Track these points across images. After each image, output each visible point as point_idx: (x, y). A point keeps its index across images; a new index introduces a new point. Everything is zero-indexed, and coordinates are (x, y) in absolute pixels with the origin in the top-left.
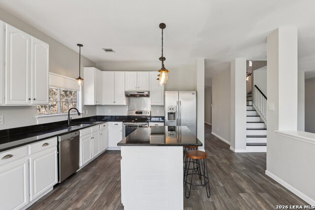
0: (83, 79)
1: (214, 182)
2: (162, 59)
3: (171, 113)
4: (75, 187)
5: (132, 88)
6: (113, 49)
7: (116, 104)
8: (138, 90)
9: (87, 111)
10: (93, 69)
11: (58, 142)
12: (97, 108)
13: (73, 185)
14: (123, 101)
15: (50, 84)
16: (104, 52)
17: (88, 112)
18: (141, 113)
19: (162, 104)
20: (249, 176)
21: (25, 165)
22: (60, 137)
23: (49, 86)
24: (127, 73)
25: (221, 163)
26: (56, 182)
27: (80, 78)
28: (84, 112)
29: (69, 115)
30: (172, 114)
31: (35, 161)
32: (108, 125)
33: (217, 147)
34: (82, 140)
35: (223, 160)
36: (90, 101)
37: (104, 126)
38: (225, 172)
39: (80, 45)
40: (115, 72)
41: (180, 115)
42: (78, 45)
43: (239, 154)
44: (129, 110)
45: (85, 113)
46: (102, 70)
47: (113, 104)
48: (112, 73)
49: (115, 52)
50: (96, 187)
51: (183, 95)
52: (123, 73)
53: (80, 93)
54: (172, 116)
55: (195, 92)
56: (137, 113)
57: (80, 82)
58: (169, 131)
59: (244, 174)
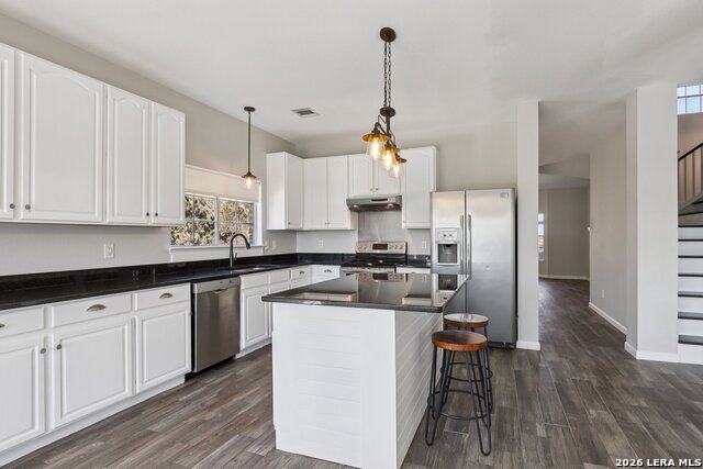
0: (254, 177)
1: (523, 421)
2: (388, 112)
3: (448, 246)
4: (220, 383)
5: (364, 192)
6: (312, 109)
7: (331, 227)
8: (376, 195)
9: (274, 243)
10: (284, 155)
11: (193, 295)
12: (298, 236)
13: (217, 381)
14: (345, 220)
15: (187, 187)
16: (298, 117)
17: (277, 244)
18: (385, 246)
19: (427, 226)
20: (646, 424)
21: (126, 327)
22: (196, 285)
23: (185, 190)
24: (352, 158)
25: (574, 381)
26: (188, 368)
27: (249, 174)
28: (266, 244)
29: (232, 248)
30: (448, 249)
31: (145, 323)
32: (312, 273)
33: (585, 340)
34: (246, 297)
35: (584, 374)
36: (278, 222)
37: (302, 272)
38: (572, 403)
39: (250, 109)
40: (330, 158)
41: (468, 250)
42: (246, 109)
43: (647, 364)
44: (359, 242)
45: (270, 245)
46: (304, 156)
47: (324, 227)
48: (324, 160)
49: (318, 114)
50: (254, 390)
51: (476, 201)
52: (343, 159)
53: (259, 206)
54: (448, 252)
55: (510, 191)
56: (376, 247)
57: (249, 181)
58: (440, 288)
59: (633, 418)
